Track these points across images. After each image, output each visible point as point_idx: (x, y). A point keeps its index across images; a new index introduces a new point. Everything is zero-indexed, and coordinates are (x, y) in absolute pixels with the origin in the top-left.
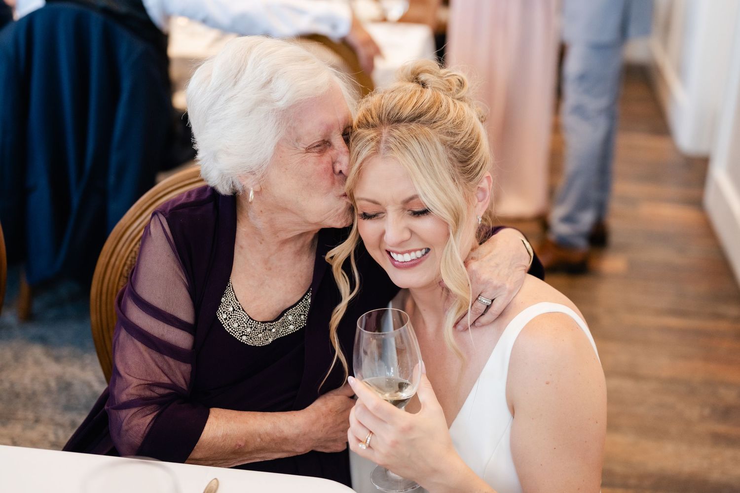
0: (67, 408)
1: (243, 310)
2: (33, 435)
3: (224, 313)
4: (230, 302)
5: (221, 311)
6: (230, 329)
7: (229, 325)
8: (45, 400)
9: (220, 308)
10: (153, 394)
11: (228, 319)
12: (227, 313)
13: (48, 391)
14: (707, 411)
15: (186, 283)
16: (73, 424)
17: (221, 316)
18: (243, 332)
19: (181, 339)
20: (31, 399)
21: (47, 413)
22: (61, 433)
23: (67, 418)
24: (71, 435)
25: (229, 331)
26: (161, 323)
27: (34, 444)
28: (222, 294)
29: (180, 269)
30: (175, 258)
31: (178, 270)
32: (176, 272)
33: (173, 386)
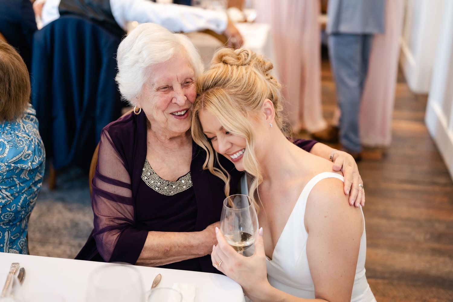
0: (76, 237)
1: (156, 174)
2: (58, 251)
3: (145, 176)
4: (148, 170)
5: (143, 175)
6: (150, 185)
7: (148, 182)
8: (65, 232)
9: (143, 174)
10: (115, 224)
11: (148, 179)
12: (147, 176)
13: (66, 227)
14: (428, 236)
15: (123, 163)
16: (80, 245)
17: (144, 178)
18: (156, 185)
19: (125, 193)
20: (57, 232)
21: (66, 239)
22: (73, 250)
23: (76, 242)
24: (79, 251)
25: (149, 186)
26: (113, 186)
27: (59, 256)
28: (143, 166)
29: (118, 156)
30: (115, 151)
31: (117, 156)
32: (117, 158)
33: (126, 219)
